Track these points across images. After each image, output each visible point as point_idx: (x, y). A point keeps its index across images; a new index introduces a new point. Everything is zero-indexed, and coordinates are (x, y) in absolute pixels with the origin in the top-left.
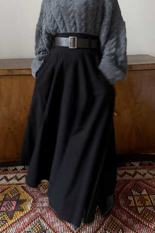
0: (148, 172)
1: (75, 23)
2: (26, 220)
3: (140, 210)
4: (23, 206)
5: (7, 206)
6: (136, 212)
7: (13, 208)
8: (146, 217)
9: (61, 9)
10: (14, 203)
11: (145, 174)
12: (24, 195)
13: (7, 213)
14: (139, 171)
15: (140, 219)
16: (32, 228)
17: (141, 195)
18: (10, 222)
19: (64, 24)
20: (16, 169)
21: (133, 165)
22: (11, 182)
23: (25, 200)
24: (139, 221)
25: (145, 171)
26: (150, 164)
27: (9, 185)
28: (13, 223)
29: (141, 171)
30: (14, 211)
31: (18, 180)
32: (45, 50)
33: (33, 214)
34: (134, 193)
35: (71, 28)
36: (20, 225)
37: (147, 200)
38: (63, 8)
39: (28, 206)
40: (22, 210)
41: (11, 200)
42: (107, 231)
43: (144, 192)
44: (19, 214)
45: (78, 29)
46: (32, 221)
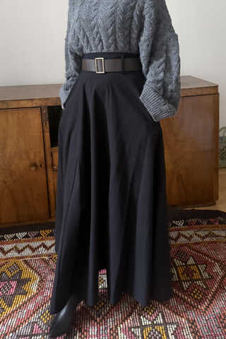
0: (196, 234)
1: (101, 40)
2: (31, 306)
3: (185, 285)
4: (26, 287)
5: (4, 288)
6: (181, 289)
7: (13, 291)
8: (194, 294)
9: (82, 23)
10: (14, 284)
11: (191, 236)
12: (27, 273)
13: (4, 297)
14: (184, 233)
15: (186, 298)
16: (39, 318)
17: (186, 266)
18: (9, 310)
19: (88, 42)
20: (15, 237)
21: (175, 225)
22: (9, 255)
23: (29, 280)
24: (184, 301)
25: (191, 232)
26: (198, 223)
27: (7, 259)
28: (13, 312)
29: (187, 233)
30: (13, 296)
31: (19, 252)
32: (75, 76)
33: (39, 298)
34: (178, 263)
35: (96, 47)
36: (22, 314)
37: (195, 272)
38: (84, 21)
39: (33, 288)
40: (25, 293)
41: (9, 280)
42: (142, 317)
43: (191, 261)
44: (20, 299)
45: (105, 47)
46: (39, 308)
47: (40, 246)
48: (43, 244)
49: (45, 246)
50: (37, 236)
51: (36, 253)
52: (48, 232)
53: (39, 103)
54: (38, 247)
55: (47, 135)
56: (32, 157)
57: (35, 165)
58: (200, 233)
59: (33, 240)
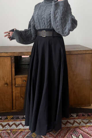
0: (82, 121)
14: (76, 120)
21: (72, 116)
25: (80, 120)
29: (78, 121)
34: (74, 137)
35: (43, 26)
43: (81, 137)
47: (7, 124)
48: (8, 123)
49: (9, 125)
50: (6, 119)
51: (4, 128)
52: (11, 117)
53: (10, 55)
54: (6, 125)
55: (13, 69)
56: (6, 80)
57: (7, 84)
58: (84, 121)
59: (4, 121)
